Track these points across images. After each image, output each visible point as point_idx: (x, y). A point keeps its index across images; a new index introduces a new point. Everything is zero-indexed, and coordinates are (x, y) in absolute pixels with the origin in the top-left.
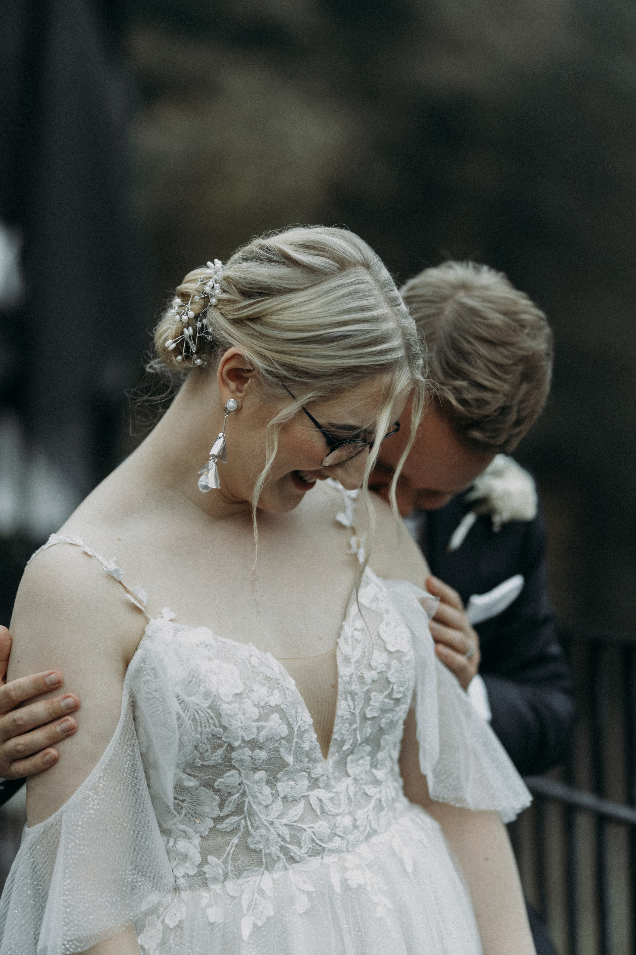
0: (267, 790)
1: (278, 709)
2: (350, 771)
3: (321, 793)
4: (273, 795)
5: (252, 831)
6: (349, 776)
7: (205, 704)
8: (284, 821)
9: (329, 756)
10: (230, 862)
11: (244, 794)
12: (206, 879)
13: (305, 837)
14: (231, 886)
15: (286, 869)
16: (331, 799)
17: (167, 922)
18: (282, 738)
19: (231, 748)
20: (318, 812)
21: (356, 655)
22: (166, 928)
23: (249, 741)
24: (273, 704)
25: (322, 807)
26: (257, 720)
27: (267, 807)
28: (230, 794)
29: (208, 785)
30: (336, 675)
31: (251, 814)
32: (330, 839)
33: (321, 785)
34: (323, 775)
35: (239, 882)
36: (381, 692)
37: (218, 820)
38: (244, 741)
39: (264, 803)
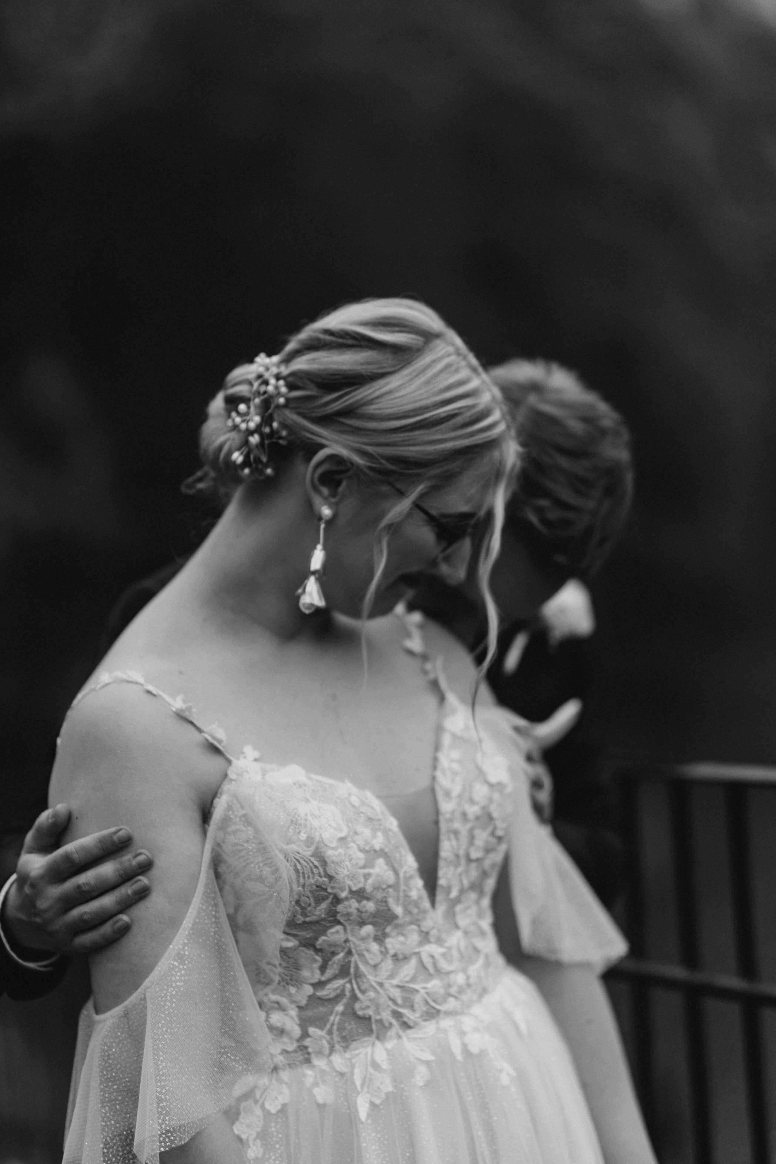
0: (375, 947)
1: (382, 853)
2: (459, 923)
3: (433, 949)
4: (381, 952)
5: (359, 995)
6: (459, 928)
7: (307, 852)
8: (395, 982)
9: (437, 905)
10: (335, 1033)
11: (349, 953)
12: (309, 1054)
13: (417, 999)
14: (338, 1061)
15: (399, 1037)
16: (444, 955)
17: (267, 1106)
18: (389, 886)
19: (337, 900)
20: (431, 970)
21: (457, 789)
22: (267, 1114)
23: (356, 891)
24: (377, 847)
25: (435, 964)
27: (375, 967)
28: (334, 954)
29: (309, 944)
30: (437, 811)
31: (358, 975)
32: (445, 1000)
33: (432, 939)
34: (433, 928)
35: (347, 1055)
36: (484, 828)
37: (319, 985)
38: (351, 892)
39: (372, 962)
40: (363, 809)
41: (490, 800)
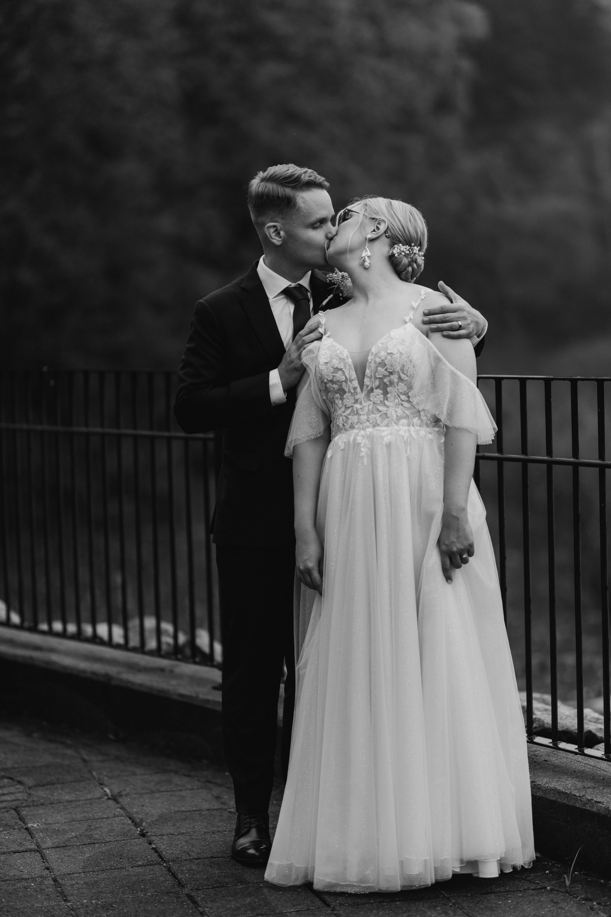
0: (340, 402)
1: (341, 369)
2: (371, 399)
3: (358, 406)
4: (342, 404)
6: (371, 401)
8: (345, 414)
9: (363, 392)
13: (350, 422)
16: (361, 408)
18: (342, 381)
20: (355, 413)
23: (330, 380)
24: (339, 368)
25: (357, 411)
26: (332, 373)
32: (357, 424)
33: (358, 402)
34: (360, 399)
38: (327, 380)
39: (339, 407)
40: (339, 355)
41: (386, 358)
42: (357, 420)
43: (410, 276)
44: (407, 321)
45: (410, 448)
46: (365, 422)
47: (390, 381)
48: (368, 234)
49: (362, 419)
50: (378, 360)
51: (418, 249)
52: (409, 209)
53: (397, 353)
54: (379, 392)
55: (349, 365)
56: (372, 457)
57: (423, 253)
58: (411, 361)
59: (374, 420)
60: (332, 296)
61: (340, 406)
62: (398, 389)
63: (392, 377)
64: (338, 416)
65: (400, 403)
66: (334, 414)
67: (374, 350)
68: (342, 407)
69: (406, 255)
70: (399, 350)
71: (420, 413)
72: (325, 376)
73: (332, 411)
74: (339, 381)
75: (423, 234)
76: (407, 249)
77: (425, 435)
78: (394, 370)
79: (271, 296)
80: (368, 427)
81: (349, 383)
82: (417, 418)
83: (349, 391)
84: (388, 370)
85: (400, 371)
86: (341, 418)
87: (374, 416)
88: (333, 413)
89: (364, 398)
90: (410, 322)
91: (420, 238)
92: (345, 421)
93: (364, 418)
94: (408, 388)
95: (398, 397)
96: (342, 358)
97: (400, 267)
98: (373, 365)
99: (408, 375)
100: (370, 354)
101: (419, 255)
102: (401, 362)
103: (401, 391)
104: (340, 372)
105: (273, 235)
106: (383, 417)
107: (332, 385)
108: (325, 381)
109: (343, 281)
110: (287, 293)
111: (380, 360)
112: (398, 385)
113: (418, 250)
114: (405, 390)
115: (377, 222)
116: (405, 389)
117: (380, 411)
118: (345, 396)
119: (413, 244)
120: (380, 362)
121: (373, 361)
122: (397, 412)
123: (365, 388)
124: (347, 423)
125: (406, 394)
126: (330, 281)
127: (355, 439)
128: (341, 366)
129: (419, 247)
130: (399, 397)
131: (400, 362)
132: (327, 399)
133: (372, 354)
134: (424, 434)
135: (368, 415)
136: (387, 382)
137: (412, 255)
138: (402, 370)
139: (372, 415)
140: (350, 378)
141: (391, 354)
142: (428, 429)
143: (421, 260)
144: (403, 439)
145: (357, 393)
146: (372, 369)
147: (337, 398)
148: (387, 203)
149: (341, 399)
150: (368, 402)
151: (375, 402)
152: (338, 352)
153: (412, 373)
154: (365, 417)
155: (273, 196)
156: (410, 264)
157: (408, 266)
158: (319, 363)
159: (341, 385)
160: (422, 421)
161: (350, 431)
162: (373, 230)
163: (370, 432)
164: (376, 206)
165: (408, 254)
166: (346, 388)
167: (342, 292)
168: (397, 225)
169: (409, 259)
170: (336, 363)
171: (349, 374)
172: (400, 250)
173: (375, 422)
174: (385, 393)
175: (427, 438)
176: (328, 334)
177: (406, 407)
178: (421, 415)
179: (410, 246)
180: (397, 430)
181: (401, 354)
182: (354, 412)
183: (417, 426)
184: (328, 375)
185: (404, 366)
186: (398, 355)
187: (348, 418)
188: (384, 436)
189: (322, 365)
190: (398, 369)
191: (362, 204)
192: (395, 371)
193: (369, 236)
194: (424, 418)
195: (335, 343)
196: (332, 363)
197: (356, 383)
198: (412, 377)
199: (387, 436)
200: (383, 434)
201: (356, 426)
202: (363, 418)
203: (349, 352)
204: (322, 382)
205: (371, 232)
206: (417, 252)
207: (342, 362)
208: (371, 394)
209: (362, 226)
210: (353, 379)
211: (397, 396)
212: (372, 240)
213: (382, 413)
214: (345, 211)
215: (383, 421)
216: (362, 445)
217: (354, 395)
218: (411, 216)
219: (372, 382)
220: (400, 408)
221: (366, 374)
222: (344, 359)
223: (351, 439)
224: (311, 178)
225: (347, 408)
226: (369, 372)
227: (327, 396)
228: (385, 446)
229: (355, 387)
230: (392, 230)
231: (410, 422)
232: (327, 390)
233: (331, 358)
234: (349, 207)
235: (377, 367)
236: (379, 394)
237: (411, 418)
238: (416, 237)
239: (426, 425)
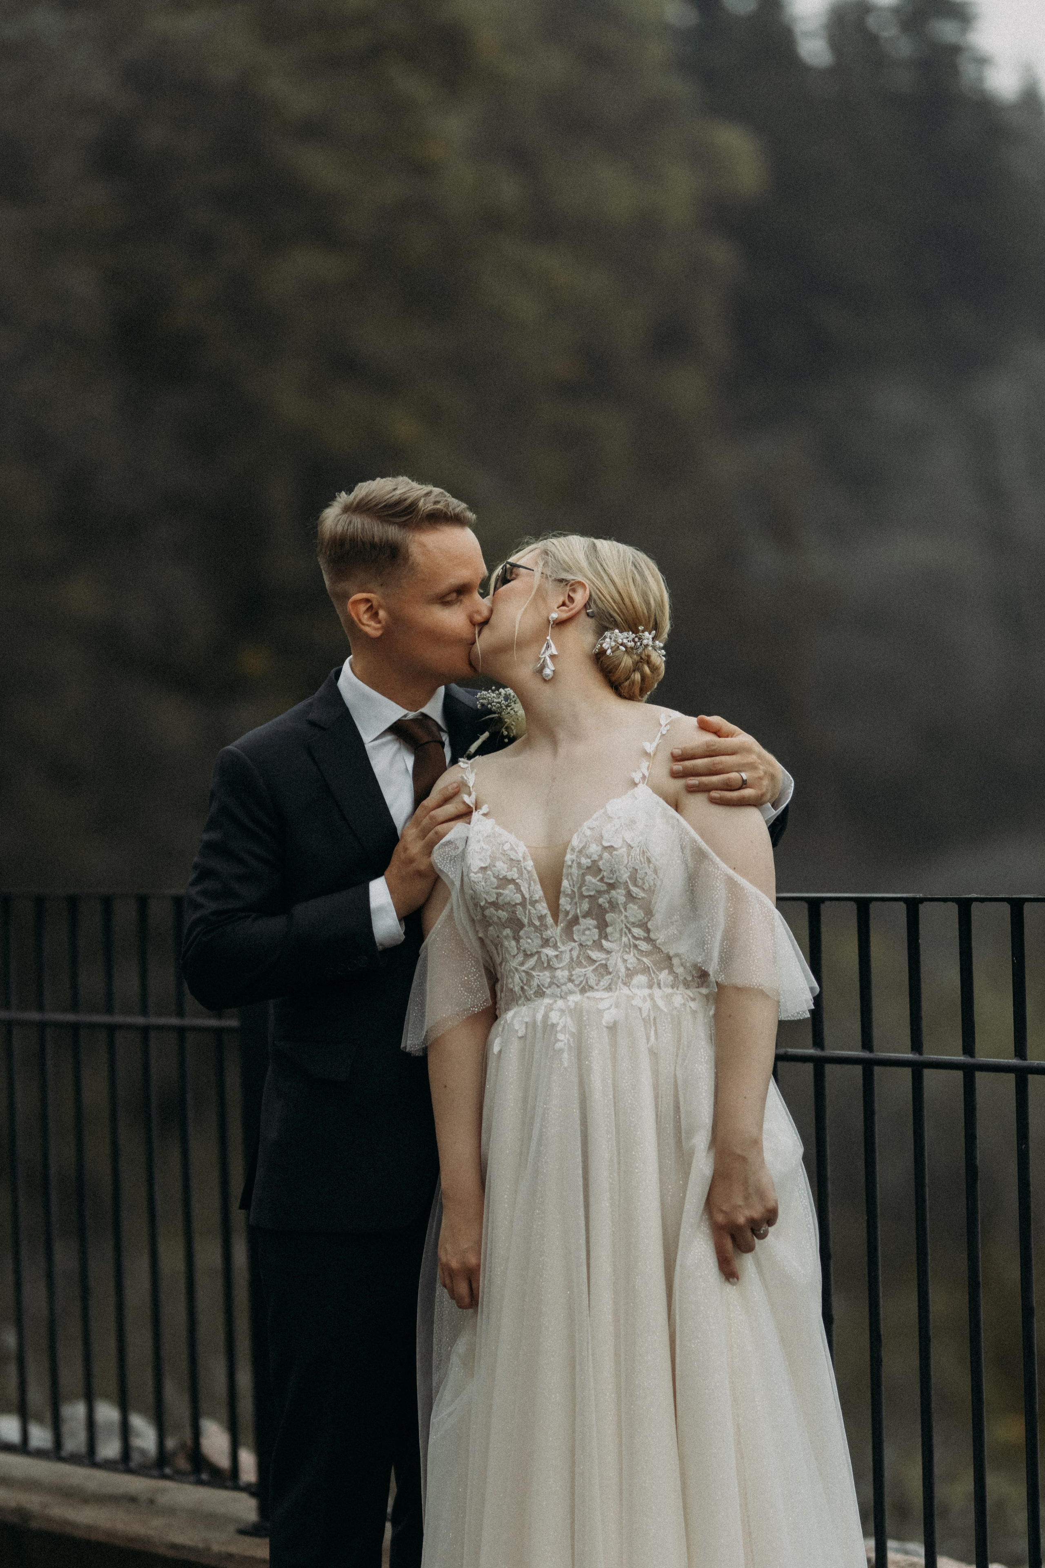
0: (513, 943)
1: (513, 881)
2: (576, 938)
3: (550, 952)
4: (517, 948)
6: (575, 941)
8: (523, 968)
9: (558, 924)
13: (535, 983)
16: (557, 956)
18: (516, 904)
20: (545, 965)
23: (491, 903)
24: (509, 878)
25: (548, 961)
26: (497, 888)
27: (514, 956)
32: (549, 986)
33: (550, 944)
34: (552, 937)
39: (512, 954)
40: (509, 852)
42: (549, 980)
43: (637, 691)
44: (637, 781)
45: (656, 1031)
46: (565, 984)
47: (610, 902)
48: (553, 611)
49: (560, 977)
50: (585, 861)
51: (651, 636)
52: (631, 557)
53: (621, 848)
54: (590, 924)
55: (529, 872)
56: (581, 1051)
57: (662, 645)
58: (649, 861)
59: (582, 978)
60: (486, 734)
61: (515, 951)
62: (626, 917)
63: (613, 892)
64: (509, 971)
65: (632, 943)
66: (503, 967)
67: (576, 842)
68: (518, 953)
69: (629, 651)
70: (624, 841)
71: (671, 960)
72: (482, 893)
73: (498, 960)
74: (509, 903)
75: (661, 605)
76: (630, 639)
77: (684, 1004)
78: (616, 879)
79: (367, 738)
80: (571, 992)
81: (529, 907)
82: (666, 971)
83: (531, 923)
84: (606, 880)
85: (628, 880)
86: (517, 976)
87: (583, 970)
88: (501, 964)
89: (561, 937)
90: (643, 783)
91: (655, 615)
92: (525, 982)
93: (563, 976)
94: (646, 914)
95: (627, 931)
96: (514, 858)
97: (619, 674)
98: (575, 871)
99: (645, 888)
100: (569, 851)
101: (654, 647)
102: (630, 864)
103: (632, 919)
104: (512, 886)
105: (365, 618)
106: (600, 973)
107: (497, 911)
108: (482, 904)
109: (510, 706)
110: (398, 730)
111: (589, 861)
112: (625, 909)
113: (651, 639)
114: (641, 918)
115: (568, 588)
116: (641, 914)
117: (595, 961)
118: (522, 933)
119: (641, 628)
120: (589, 865)
121: (575, 865)
122: (627, 961)
123: (561, 917)
124: (530, 986)
125: (644, 926)
126: (483, 705)
127: (546, 1017)
128: (514, 874)
129: (654, 632)
130: (630, 930)
131: (628, 863)
132: (487, 937)
133: (573, 850)
134: (683, 1002)
135: (571, 970)
136: (604, 903)
137: (640, 651)
138: (634, 879)
139: (578, 970)
140: (531, 897)
141: (610, 849)
142: (688, 992)
143: (659, 658)
144: (641, 1013)
145: (546, 926)
146: (575, 879)
147: (507, 937)
148: (588, 547)
149: (514, 938)
150: (569, 943)
151: (584, 944)
152: (507, 847)
153: (652, 883)
154: (566, 973)
155: (363, 543)
156: (637, 667)
157: (634, 671)
158: (469, 867)
159: (514, 912)
160: (676, 976)
161: (535, 1001)
162: (561, 603)
163: (576, 1003)
164: (566, 554)
165: (632, 648)
166: (523, 918)
167: (507, 728)
168: (608, 592)
169: (635, 656)
170: (502, 867)
171: (529, 889)
172: (615, 641)
173: (584, 982)
174: (603, 926)
175: (688, 1010)
176: (485, 809)
177: (643, 951)
178: (673, 965)
179: (635, 631)
180: (628, 996)
181: (630, 847)
182: (543, 963)
183: (666, 986)
184: (487, 893)
185: (636, 870)
186: (624, 849)
187: (532, 977)
188: (604, 1010)
189: (476, 873)
190: (625, 876)
191: (537, 551)
192: (618, 881)
193: (554, 616)
194: (680, 970)
195: (498, 829)
196: (495, 868)
197: (543, 908)
198: (651, 891)
199: (609, 1009)
200: (601, 1006)
201: (548, 991)
202: (562, 974)
203: (528, 847)
204: (476, 905)
205: (558, 608)
206: (651, 643)
207: (514, 866)
208: (574, 928)
209: (540, 595)
210: (538, 898)
211: (625, 929)
212: (560, 624)
213: (597, 964)
214: (505, 566)
215: (599, 981)
216: (558, 1029)
217: (541, 931)
218: (635, 572)
219: (576, 903)
220: (632, 954)
221: (562, 889)
222: (518, 861)
223: (539, 1017)
224: (438, 506)
225: (527, 956)
226: (568, 886)
227: (486, 931)
228: (605, 1029)
229: (541, 916)
230: (598, 601)
231: (653, 979)
232: (486, 922)
233: (493, 858)
234: (512, 560)
235: (583, 875)
236: (591, 927)
237: (654, 972)
238: (645, 611)
239: (684, 984)
